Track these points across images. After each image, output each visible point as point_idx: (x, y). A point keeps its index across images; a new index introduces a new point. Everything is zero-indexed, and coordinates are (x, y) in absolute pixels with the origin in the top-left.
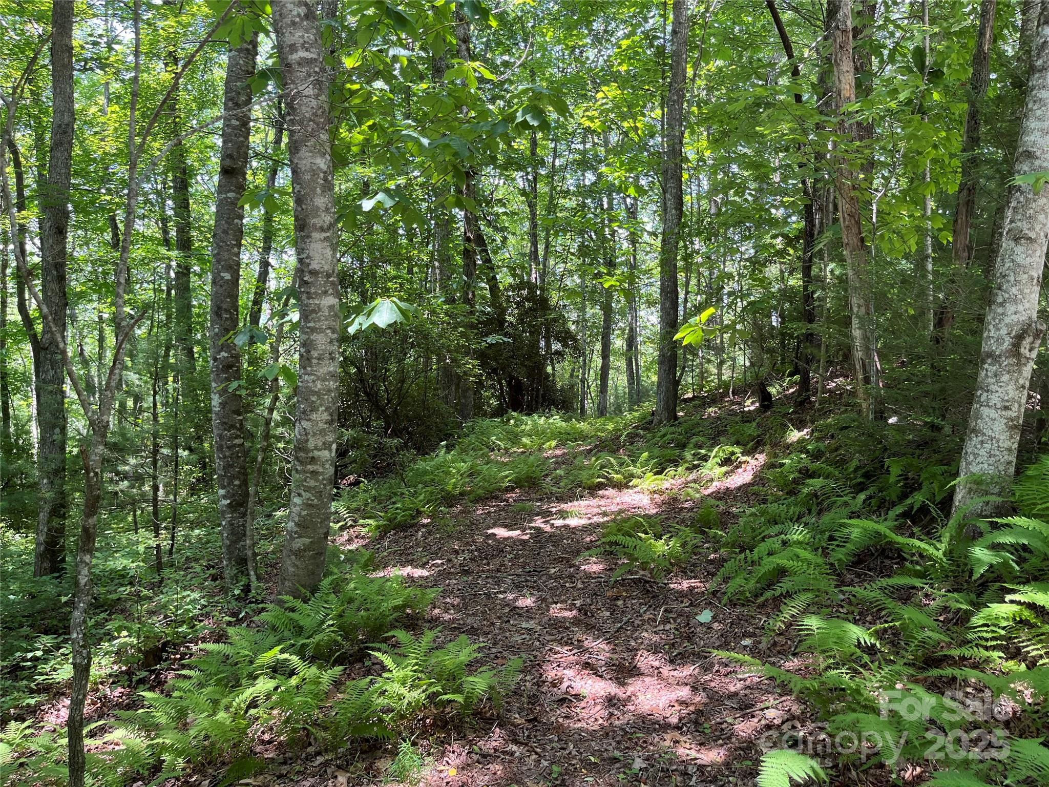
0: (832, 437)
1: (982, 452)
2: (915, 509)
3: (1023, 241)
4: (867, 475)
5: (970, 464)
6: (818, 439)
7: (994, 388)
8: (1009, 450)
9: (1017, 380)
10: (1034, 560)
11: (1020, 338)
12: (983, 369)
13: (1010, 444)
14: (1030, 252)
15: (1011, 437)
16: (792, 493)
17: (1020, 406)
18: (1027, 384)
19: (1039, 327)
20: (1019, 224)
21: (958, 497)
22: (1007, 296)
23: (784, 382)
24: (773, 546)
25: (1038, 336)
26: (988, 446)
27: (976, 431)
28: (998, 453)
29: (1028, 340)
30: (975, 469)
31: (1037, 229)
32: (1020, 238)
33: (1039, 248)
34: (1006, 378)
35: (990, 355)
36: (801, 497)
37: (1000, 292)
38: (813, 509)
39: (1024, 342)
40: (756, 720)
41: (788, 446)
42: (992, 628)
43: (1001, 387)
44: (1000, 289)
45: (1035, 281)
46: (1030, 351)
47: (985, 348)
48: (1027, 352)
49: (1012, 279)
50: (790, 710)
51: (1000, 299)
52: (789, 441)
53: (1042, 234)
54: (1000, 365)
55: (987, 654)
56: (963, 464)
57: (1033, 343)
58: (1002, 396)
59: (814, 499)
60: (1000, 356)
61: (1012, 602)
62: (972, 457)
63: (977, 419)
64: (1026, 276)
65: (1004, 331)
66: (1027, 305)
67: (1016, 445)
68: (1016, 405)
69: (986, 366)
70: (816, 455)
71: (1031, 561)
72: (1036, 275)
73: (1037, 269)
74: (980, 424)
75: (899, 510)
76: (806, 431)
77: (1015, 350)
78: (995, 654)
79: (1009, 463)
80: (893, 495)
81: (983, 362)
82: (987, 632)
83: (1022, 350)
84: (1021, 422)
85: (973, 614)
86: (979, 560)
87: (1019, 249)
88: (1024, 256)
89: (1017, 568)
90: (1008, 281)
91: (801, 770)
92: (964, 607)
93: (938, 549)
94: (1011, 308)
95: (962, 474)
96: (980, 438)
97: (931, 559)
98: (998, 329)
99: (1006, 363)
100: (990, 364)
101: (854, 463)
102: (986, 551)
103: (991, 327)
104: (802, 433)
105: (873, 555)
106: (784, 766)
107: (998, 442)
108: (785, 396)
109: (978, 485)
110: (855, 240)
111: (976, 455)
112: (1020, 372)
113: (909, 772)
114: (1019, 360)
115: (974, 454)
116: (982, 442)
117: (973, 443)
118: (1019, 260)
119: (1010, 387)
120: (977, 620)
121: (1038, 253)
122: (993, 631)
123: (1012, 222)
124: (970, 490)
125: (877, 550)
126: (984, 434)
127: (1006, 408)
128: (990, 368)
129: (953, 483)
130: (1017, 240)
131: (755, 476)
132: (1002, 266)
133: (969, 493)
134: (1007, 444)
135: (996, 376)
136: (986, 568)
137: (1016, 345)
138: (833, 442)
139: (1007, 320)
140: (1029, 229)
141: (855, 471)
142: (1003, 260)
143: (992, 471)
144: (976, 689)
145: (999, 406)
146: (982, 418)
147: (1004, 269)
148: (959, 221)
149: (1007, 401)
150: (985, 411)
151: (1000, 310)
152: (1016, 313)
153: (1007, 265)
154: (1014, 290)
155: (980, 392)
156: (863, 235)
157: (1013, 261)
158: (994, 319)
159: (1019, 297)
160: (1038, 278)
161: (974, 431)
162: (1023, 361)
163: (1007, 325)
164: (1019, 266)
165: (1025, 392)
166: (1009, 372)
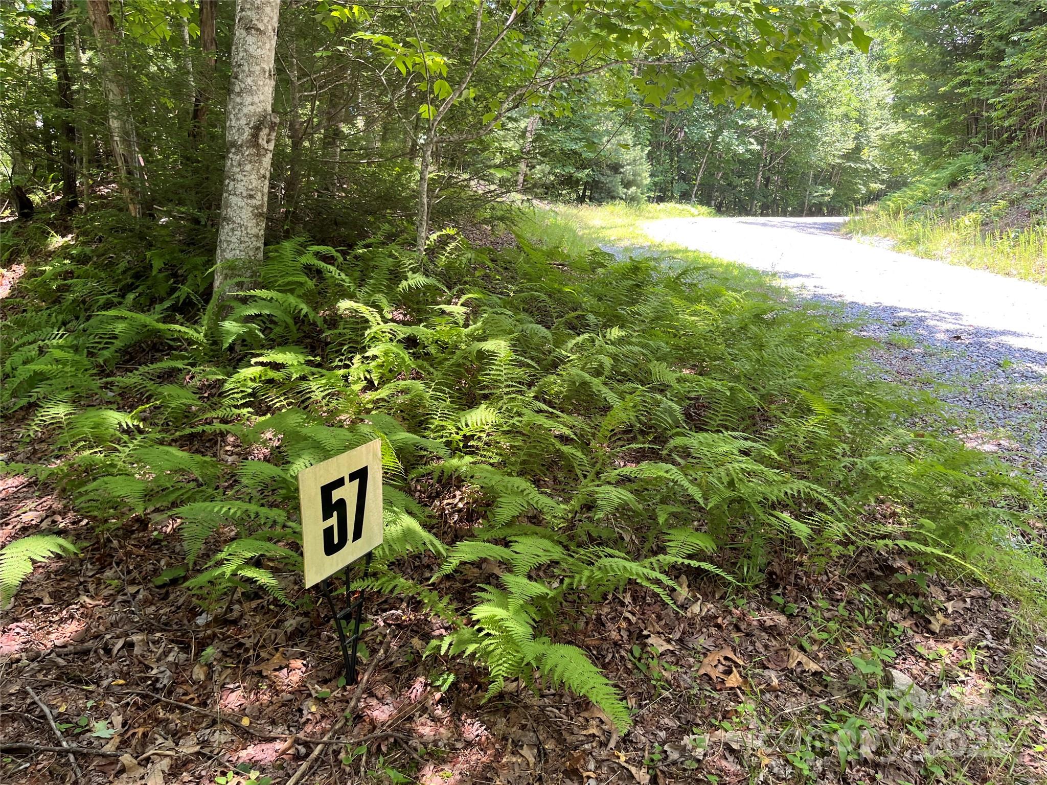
0: (100, 240)
1: (234, 239)
2: (181, 301)
3: (253, 31)
4: (137, 276)
5: (224, 251)
6: (84, 243)
7: (239, 177)
8: (257, 236)
9: (258, 171)
10: (277, 330)
11: (257, 128)
12: (228, 158)
13: (257, 230)
14: (260, 43)
15: (258, 225)
16: (57, 301)
17: (263, 195)
18: (268, 175)
19: (273, 119)
20: (249, 13)
21: (217, 283)
22: (243, 86)
23: (48, 188)
24: (29, 354)
25: (273, 128)
26: (238, 233)
27: (227, 219)
28: (247, 239)
29: (264, 132)
30: (229, 255)
31: (265, 21)
32: (250, 28)
33: (268, 41)
34: (248, 167)
35: (233, 144)
36: (65, 304)
37: (237, 82)
38: (81, 316)
39: (261, 134)
40: (10, 527)
41: (50, 254)
42: (241, 389)
43: (245, 176)
44: (236, 78)
45: (267, 74)
46: (268, 142)
47: (229, 138)
48: (264, 142)
49: (246, 68)
50: (50, 508)
51: (237, 89)
52: (51, 248)
53: (270, 27)
54: (243, 155)
55: (237, 411)
56: (219, 251)
57: (269, 135)
58: (246, 184)
59: (81, 306)
60: (241, 146)
61: (257, 364)
62: (225, 244)
63: (227, 207)
64: (258, 68)
65: (243, 122)
66: (262, 98)
67: (262, 232)
68: (259, 194)
69: (231, 155)
70: (82, 260)
71: (275, 331)
72: (267, 69)
73: (268, 63)
74: (230, 212)
75: (167, 304)
76: (70, 236)
77: (254, 140)
78: (244, 411)
79: (258, 249)
80: (162, 291)
81: (228, 152)
82: (237, 393)
83: (260, 141)
84: (265, 210)
85: (224, 381)
86: (228, 331)
87: (250, 40)
88: (255, 47)
89: (262, 336)
90: (243, 71)
91: (45, 551)
92: (220, 377)
93: (199, 333)
94: (248, 99)
95: (219, 262)
96: (231, 226)
97: (195, 343)
98: (238, 119)
99: (247, 153)
100: (234, 154)
101: (123, 265)
102: (234, 323)
103: (232, 116)
104: (66, 239)
105: (144, 350)
106: (25, 553)
107: (246, 229)
108: (50, 204)
109: (232, 269)
110: (103, 19)
111: (229, 242)
112: (260, 162)
113: (170, 527)
114: (258, 150)
115: (227, 241)
116: (233, 230)
117: (225, 231)
118: (251, 50)
119: (253, 177)
120: (228, 386)
121: (268, 46)
122: (242, 391)
123: (242, 10)
124: (226, 275)
125: (148, 346)
126: (234, 222)
127: (251, 197)
128: (234, 158)
129: (210, 270)
130: (248, 29)
131: (13, 289)
132: (238, 56)
133: (225, 279)
134: (254, 231)
135: (240, 165)
136: (234, 337)
137: (255, 136)
138: (101, 245)
139: (245, 110)
140: (258, 20)
141: (124, 272)
142: (237, 48)
143: (243, 256)
144: (234, 446)
145: (244, 194)
146: (231, 207)
147: (240, 58)
148: (205, 10)
149: (251, 190)
150: (234, 200)
151: (238, 100)
152: (252, 104)
153: (241, 54)
154: (249, 81)
155: (227, 181)
156: (112, 14)
157: (245, 51)
158: (234, 108)
159: (254, 88)
160: (270, 71)
161: (225, 219)
162: (262, 152)
163: (245, 115)
164: (251, 56)
165: (267, 182)
166: (250, 162)
